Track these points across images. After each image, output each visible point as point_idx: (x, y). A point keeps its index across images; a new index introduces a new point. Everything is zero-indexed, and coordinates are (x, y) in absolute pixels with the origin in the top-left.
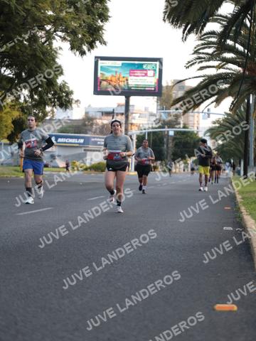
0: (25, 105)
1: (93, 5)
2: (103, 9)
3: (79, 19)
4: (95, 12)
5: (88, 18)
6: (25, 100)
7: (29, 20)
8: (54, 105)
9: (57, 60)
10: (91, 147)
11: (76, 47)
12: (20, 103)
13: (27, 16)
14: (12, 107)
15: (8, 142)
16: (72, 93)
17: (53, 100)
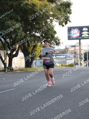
1: (66, 9)
2: (69, 10)
3: (61, 14)
4: (67, 11)
5: (64, 14)
7: (44, 16)
8: (54, 45)
9: (54, 29)
10: (68, 58)
11: (61, 24)
12: (43, 45)
13: (44, 15)
14: (40, 46)
15: (39, 58)
16: (60, 40)
17: (54, 43)
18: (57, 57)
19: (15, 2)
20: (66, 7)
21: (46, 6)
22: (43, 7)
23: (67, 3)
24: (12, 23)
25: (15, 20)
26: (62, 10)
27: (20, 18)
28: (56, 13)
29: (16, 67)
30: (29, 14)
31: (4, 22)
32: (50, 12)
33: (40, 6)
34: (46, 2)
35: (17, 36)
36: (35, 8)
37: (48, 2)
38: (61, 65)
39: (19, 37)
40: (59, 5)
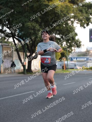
0: (65, 47)
1: (88, 10)
2: (91, 11)
3: (83, 16)
4: (89, 12)
6: (65, 46)
8: (75, 47)
9: (75, 31)
10: (89, 61)
11: (82, 25)
12: (63, 47)
15: (59, 61)
16: (81, 42)
17: (74, 45)
18: (78, 59)
20: (88, 8)
21: (67, 7)
22: (64, 8)
23: (89, 4)
24: (32, 25)
25: (35, 21)
26: (84, 11)
27: (40, 20)
28: (77, 14)
29: (35, 69)
30: (50, 16)
31: (24, 23)
32: (72, 13)
33: (61, 7)
34: (67, 3)
35: (36, 37)
36: (56, 9)
37: (69, 3)
38: (81, 68)
39: (39, 39)
40: (81, 6)
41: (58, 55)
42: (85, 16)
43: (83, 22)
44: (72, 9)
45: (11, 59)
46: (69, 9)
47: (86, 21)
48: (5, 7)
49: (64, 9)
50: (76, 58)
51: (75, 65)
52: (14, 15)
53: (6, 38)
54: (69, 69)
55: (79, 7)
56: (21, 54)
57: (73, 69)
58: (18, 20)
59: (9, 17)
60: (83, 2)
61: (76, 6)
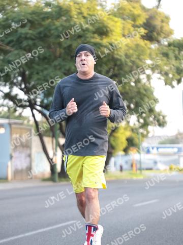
4: (181, 58)
7: (135, 68)
11: (168, 82)
12: (131, 127)
13: (133, 66)
15: (124, 153)
17: (154, 121)
18: (160, 150)
19: (75, 40)
20: (179, 48)
21: (137, 48)
22: (132, 49)
23: (181, 42)
26: (171, 55)
30: (104, 65)
32: (147, 60)
33: (126, 48)
34: (139, 39)
36: (116, 52)
37: (142, 40)
38: (168, 168)
40: (166, 46)
41: (122, 143)
42: (175, 64)
43: (171, 76)
44: (148, 51)
45: (28, 152)
46: (143, 51)
47: (176, 75)
48: (17, 49)
49: (131, 51)
50: (158, 148)
51: (155, 163)
52: (34, 65)
53: (18, 108)
54: (143, 169)
55: (162, 46)
56: (48, 140)
57: (151, 169)
58: (41, 74)
59: (23, 68)
60: (170, 37)
61: (157, 45)
